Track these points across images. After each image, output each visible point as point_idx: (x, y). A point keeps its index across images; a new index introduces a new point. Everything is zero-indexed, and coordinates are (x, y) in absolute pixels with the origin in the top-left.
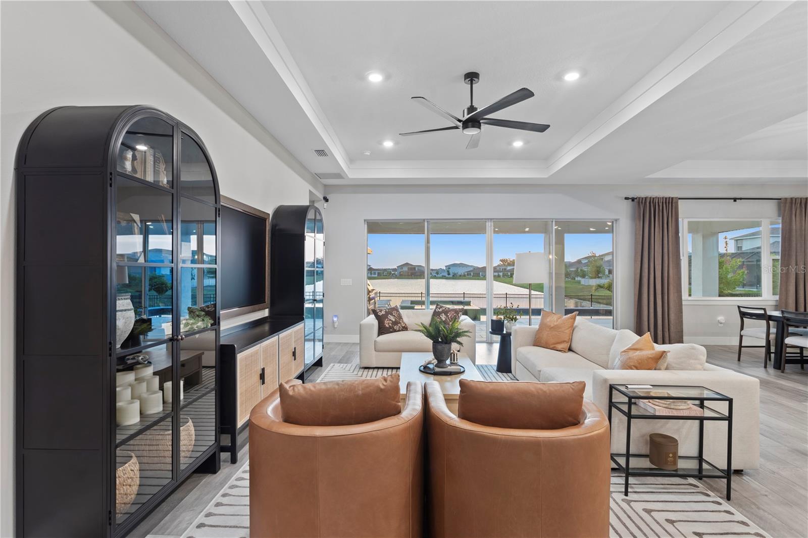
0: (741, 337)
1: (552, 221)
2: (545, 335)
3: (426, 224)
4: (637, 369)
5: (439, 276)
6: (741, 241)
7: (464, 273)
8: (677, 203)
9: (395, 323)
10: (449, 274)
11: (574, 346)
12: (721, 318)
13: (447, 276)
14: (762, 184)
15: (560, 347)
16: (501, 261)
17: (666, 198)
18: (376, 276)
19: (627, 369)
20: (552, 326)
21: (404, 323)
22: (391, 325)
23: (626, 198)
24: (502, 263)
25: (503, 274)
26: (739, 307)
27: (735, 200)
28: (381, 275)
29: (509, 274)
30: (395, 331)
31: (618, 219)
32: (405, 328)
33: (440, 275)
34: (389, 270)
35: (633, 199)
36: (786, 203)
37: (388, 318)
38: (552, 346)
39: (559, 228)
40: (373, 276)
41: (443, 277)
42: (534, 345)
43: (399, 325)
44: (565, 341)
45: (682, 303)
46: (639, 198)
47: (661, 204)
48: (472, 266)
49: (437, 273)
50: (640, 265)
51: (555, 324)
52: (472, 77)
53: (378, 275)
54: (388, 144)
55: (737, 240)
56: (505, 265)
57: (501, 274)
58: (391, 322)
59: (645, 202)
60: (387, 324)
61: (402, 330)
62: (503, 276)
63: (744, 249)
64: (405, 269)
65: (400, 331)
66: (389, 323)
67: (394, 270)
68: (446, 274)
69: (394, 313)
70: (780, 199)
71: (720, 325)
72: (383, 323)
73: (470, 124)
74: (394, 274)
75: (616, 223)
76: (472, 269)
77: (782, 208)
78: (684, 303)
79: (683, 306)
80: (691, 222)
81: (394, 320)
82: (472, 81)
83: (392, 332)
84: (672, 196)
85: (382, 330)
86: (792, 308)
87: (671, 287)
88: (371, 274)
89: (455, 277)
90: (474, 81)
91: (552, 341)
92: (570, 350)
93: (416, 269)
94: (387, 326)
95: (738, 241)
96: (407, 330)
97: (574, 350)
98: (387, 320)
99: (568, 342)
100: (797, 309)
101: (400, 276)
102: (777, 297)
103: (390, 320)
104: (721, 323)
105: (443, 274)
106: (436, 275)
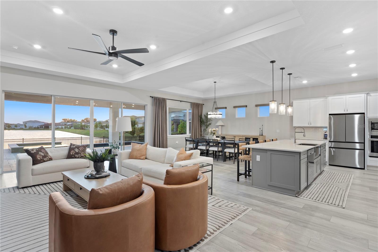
0: (186, 148)
1: (122, 103)
2: (135, 154)
3: (53, 98)
4: (185, 160)
5: (17, 128)
7: (38, 126)
8: (166, 100)
9: (45, 157)
10: (26, 127)
11: (148, 157)
12: (177, 142)
13: (24, 128)
14: (187, 97)
15: (142, 158)
16: (63, 119)
17: (163, 98)
19: (181, 161)
20: (138, 149)
21: (50, 156)
22: (41, 158)
23: (150, 97)
25: (65, 127)
26: (185, 138)
27: (181, 101)
29: (69, 127)
30: (44, 161)
31: (147, 105)
32: (51, 159)
33: (19, 128)
35: (152, 97)
36: (193, 104)
37: (39, 154)
38: (138, 158)
39: (125, 107)
41: (21, 129)
42: (129, 159)
43: (47, 157)
44: (144, 155)
45: (167, 137)
46: (155, 97)
47: (161, 100)
48: (43, 122)
50: (155, 123)
51: (139, 148)
52: (113, 32)
54: (37, 47)
56: (65, 122)
57: (64, 127)
58: (42, 156)
59: (157, 99)
60: (38, 157)
61: (49, 160)
62: (65, 128)
65: (48, 161)
66: (40, 157)
68: (23, 127)
69: (43, 150)
70: (191, 103)
71: (177, 145)
72: (36, 157)
73: (113, 55)
75: (146, 106)
76: (43, 124)
77: (192, 106)
78: (168, 137)
79: (168, 139)
80: (170, 108)
81: (43, 155)
83: (42, 162)
84: (165, 98)
85: (35, 162)
86: (194, 138)
87: (164, 132)
89: (31, 129)
90: (114, 35)
91: (139, 155)
92: (146, 159)
94: (39, 159)
96: (52, 160)
97: (148, 158)
98: (39, 156)
99: (145, 155)
100: (195, 138)
102: (190, 134)
103: (41, 155)
104: (177, 144)
105: (21, 127)
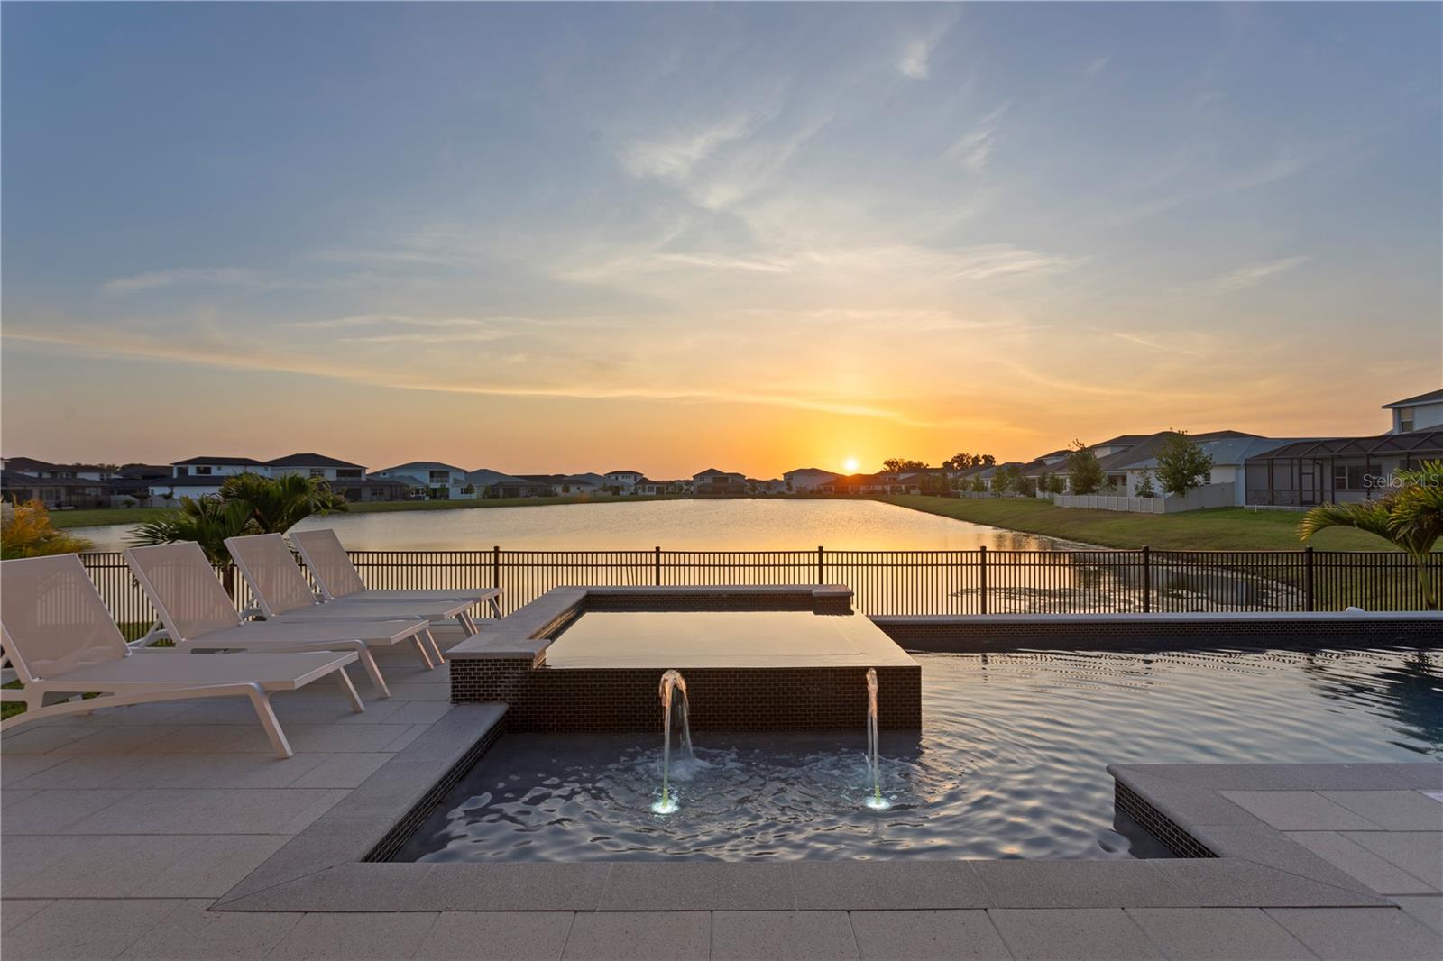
5: (772, 492)
6: (1410, 410)
7: (820, 487)
13: (786, 492)
16: (887, 460)
18: (654, 493)
24: (888, 468)
25: (892, 487)
28: (663, 493)
29: (903, 487)
34: (680, 483)
40: (647, 493)
41: (780, 495)
48: (833, 474)
49: (769, 488)
53: (657, 493)
55: (1399, 409)
56: (893, 471)
57: (888, 488)
62: (894, 491)
63: (1418, 427)
64: (709, 480)
67: (687, 482)
68: (784, 489)
74: (688, 489)
76: (833, 479)
88: (644, 490)
89: (803, 494)
93: (730, 481)
95: (1403, 411)
101: (699, 493)
105: (779, 489)
106: (766, 490)
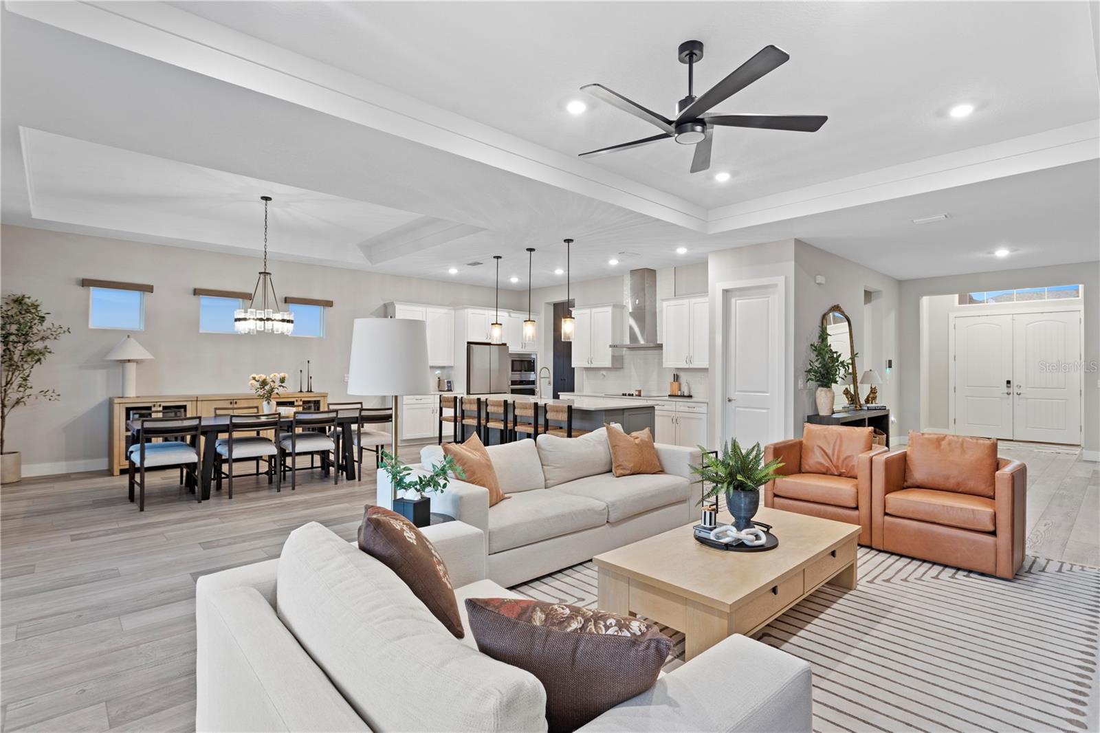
52: (691, 51)
82: (691, 55)
90: (694, 56)
